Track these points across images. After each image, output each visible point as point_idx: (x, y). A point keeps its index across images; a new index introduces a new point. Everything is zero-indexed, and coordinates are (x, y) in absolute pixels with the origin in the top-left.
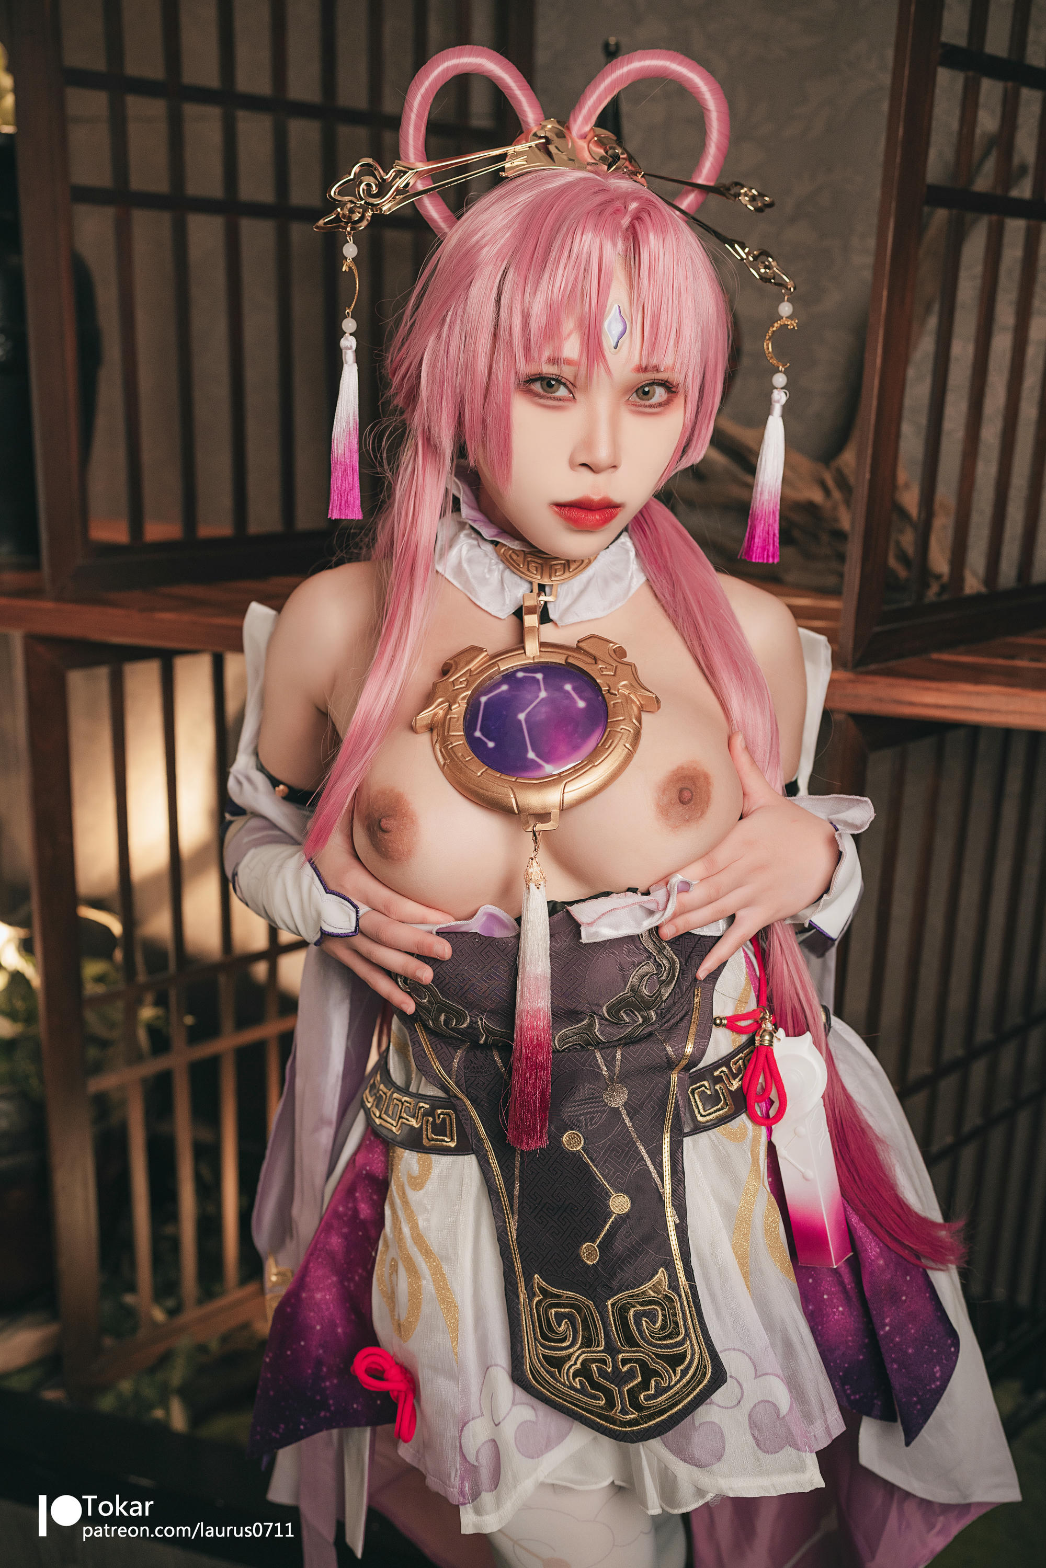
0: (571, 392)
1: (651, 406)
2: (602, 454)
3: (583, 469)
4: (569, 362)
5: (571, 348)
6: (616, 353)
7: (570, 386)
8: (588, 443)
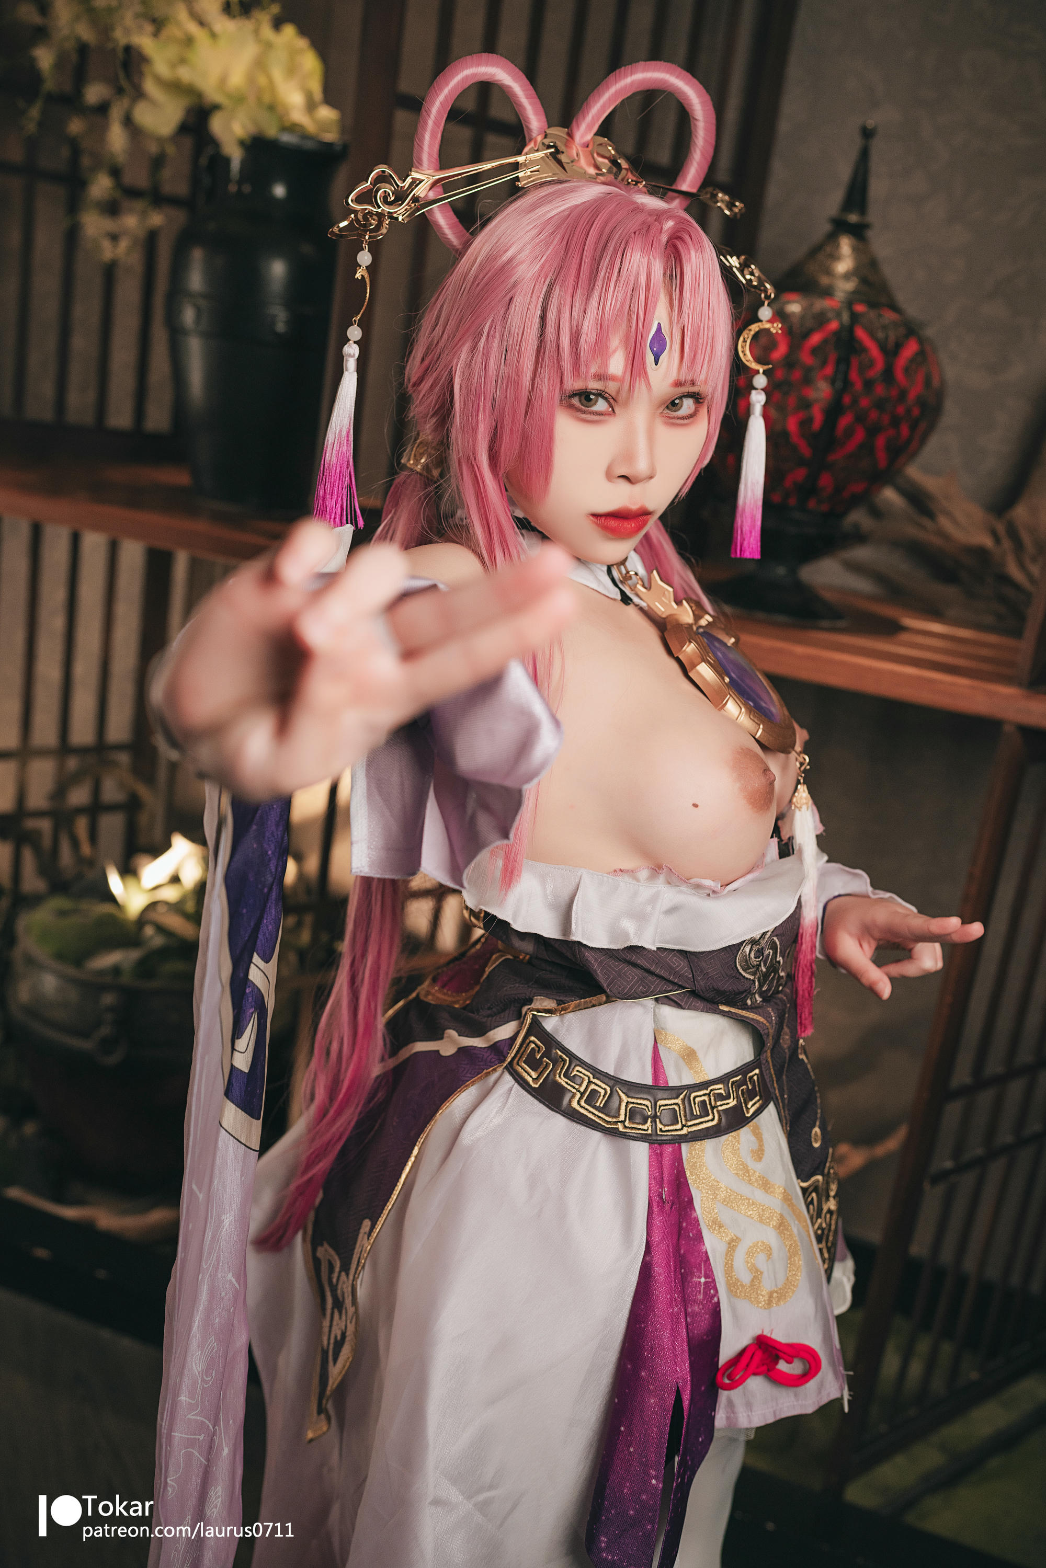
0: (611, 406)
1: (678, 418)
2: (642, 466)
3: (621, 481)
4: (613, 378)
5: (617, 364)
6: (657, 370)
7: (611, 401)
8: (629, 456)
